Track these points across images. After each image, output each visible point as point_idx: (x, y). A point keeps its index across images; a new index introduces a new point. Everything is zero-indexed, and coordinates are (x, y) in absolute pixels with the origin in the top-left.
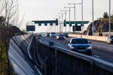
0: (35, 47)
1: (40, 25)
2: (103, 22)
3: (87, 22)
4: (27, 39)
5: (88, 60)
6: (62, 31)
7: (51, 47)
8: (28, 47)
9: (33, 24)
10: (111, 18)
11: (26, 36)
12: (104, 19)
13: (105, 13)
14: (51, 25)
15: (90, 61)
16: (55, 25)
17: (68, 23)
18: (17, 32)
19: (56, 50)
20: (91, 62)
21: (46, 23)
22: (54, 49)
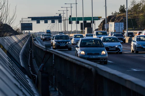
0: (31, 51)
1: (38, 22)
2: (119, 17)
3: (99, 18)
4: (20, 41)
5: (90, 67)
6: (67, 30)
7: (47, 50)
8: (21, 51)
9: (30, 21)
10: (130, 13)
11: (20, 37)
12: (120, 14)
13: (121, 6)
14: (53, 22)
15: (91, 69)
16: (58, 22)
17: (74, 19)
18: (9, 31)
19: (53, 55)
20: (93, 69)
21: (46, 19)
22: (52, 54)
